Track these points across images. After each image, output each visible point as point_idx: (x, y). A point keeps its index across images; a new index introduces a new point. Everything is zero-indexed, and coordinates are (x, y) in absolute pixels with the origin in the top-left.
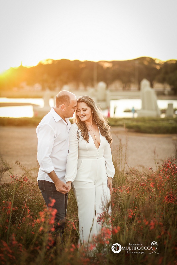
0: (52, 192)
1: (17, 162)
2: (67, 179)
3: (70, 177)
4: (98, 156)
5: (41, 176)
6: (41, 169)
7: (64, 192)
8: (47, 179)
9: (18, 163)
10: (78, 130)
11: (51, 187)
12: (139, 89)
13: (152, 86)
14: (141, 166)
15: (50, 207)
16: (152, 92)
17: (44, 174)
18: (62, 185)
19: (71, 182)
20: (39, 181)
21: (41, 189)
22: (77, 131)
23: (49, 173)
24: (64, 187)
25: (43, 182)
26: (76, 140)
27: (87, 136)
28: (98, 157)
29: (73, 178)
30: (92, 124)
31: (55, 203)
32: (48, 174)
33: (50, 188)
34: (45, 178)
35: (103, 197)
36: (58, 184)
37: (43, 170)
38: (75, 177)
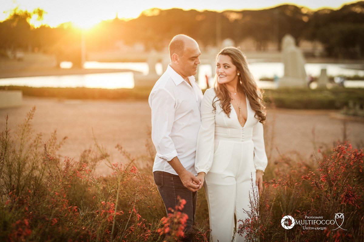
0: (173, 188)
1: (118, 146)
2: (198, 168)
3: (202, 167)
4: (243, 137)
5: (158, 166)
6: (158, 155)
7: (194, 188)
8: (167, 170)
9: (120, 147)
10: (215, 97)
11: (172, 181)
12: (280, 49)
13: (297, 44)
14: (295, 152)
15: (179, 210)
16: (298, 52)
17: (162, 162)
18: (189, 178)
19: (204, 174)
20: (155, 172)
21: (157, 183)
22: (212, 99)
23: (170, 160)
24: (193, 180)
25: (160, 175)
26: (211, 113)
27: (228, 107)
28: (243, 140)
29: (207, 167)
30: (236, 91)
31: (185, 205)
32: (169, 162)
33: (172, 183)
34: (164, 168)
35: (252, 195)
36: (184, 176)
37: (161, 156)
38: (210, 166)
